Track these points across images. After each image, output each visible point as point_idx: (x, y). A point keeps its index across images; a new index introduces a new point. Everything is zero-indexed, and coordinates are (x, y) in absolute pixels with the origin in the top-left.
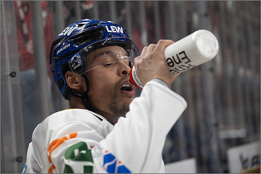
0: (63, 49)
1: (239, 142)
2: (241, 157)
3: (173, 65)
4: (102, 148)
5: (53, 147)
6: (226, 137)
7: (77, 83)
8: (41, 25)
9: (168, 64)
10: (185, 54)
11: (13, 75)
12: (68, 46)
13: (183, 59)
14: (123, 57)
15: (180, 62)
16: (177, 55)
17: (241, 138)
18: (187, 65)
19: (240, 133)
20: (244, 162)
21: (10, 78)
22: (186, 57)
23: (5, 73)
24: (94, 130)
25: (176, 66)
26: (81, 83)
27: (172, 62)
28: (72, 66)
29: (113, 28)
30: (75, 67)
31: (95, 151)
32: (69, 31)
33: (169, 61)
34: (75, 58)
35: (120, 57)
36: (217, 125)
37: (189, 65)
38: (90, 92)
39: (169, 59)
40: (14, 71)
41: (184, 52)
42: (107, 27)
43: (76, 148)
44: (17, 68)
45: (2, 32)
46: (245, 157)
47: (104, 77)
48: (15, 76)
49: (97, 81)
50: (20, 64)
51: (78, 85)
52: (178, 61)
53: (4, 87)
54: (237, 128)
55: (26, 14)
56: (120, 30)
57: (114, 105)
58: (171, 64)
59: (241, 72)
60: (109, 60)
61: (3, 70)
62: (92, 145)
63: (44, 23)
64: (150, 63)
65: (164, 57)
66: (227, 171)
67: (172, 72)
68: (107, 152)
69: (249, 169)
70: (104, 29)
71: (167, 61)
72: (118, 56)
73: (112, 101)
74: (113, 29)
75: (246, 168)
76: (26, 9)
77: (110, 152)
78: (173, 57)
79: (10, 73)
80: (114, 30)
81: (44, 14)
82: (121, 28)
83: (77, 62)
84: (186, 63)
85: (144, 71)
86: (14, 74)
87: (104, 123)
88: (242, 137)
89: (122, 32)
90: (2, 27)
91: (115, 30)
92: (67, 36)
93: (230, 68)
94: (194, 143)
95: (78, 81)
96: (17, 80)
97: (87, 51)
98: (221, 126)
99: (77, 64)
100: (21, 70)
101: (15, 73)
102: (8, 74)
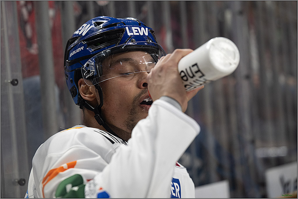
0: (76, 52)
1: (279, 162)
2: (282, 180)
3: (187, 80)
4: (97, 184)
5: (48, 178)
6: (265, 156)
7: (91, 93)
8: (48, 26)
9: (182, 77)
10: (198, 67)
11: (14, 83)
12: (81, 49)
13: (196, 72)
14: (146, 63)
15: (194, 76)
16: (190, 68)
17: (281, 157)
18: (202, 79)
19: (281, 151)
20: (285, 185)
21: (11, 87)
22: (199, 71)
23: (6, 81)
24: (99, 157)
25: (190, 80)
26: (95, 94)
27: (185, 76)
28: (84, 74)
29: (135, 29)
30: (87, 75)
31: (90, 187)
32: (84, 29)
33: (183, 74)
34: (88, 65)
35: (143, 63)
36: (253, 142)
37: (204, 79)
38: (104, 106)
39: (182, 71)
40: (15, 78)
41: (196, 64)
42: (127, 28)
43: (69, 183)
44: (19, 75)
45: (3, 32)
46: (286, 179)
47: (121, 89)
48: (16, 84)
49: (112, 93)
50: (23, 70)
51: (92, 96)
52: (191, 75)
53: (5, 97)
54: (277, 145)
55: (30, 13)
56: (144, 31)
57: (132, 123)
58: (185, 78)
59: (282, 79)
60: (128, 68)
61: (3, 78)
62: (89, 179)
63: (51, 23)
64: (160, 76)
65: (178, 70)
66: (265, 196)
67: (188, 87)
68: (101, 189)
69: (292, 193)
70: (124, 31)
71: (180, 74)
72: (141, 61)
73: (129, 118)
74: (134, 31)
75: (288, 192)
76: (30, 7)
77: (105, 189)
78: (186, 70)
79: (11, 80)
80: (136, 32)
81: (51, 13)
82: (146, 28)
83: (90, 70)
84: (200, 77)
85: (154, 85)
86: (16, 82)
87: (116, 147)
88: (283, 156)
89: (147, 34)
90: (2, 27)
91: (138, 32)
92: (82, 36)
93: (269, 75)
94: (226, 163)
95: (92, 92)
96: (19, 89)
97: (105, 55)
98: (258, 143)
99: (89, 72)
100: (24, 77)
101: (17, 80)
102: (9, 81)
